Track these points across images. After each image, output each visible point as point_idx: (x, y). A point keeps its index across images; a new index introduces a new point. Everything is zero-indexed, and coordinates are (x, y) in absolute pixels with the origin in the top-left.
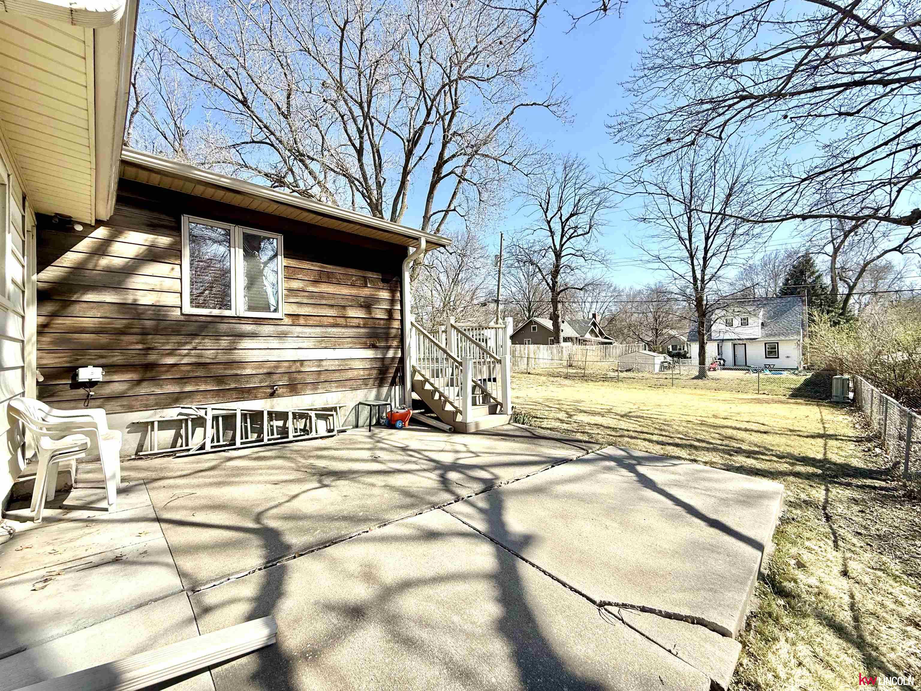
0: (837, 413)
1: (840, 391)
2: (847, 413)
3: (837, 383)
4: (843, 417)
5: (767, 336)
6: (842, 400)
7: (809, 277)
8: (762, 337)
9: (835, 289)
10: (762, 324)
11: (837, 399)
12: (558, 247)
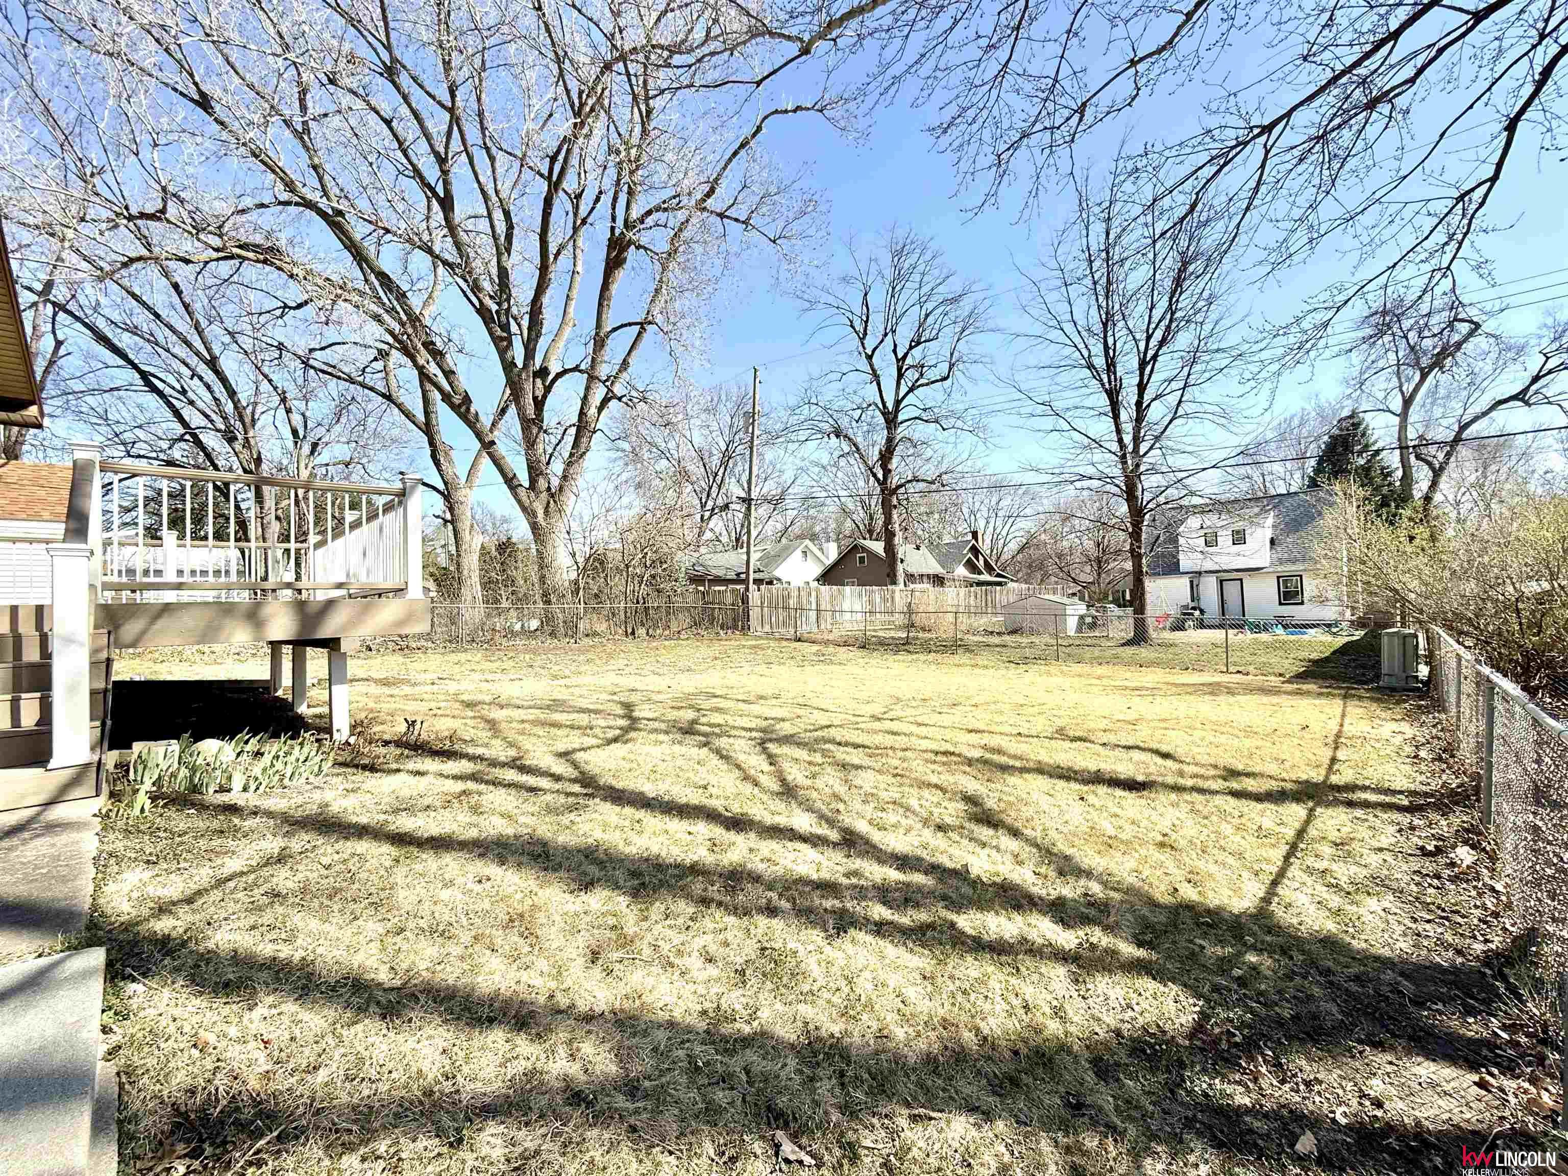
0: (1383, 715)
1: (1397, 664)
2: (1409, 716)
3: (1391, 644)
4: (1394, 726)
5: (1281, 562)
6: (1403, 684)
7: (1360, 453)
8: (1272, 564)
9: (1407, 478)
10: (1272, 542)
11: (1394, 683)
12: (890, 406)
